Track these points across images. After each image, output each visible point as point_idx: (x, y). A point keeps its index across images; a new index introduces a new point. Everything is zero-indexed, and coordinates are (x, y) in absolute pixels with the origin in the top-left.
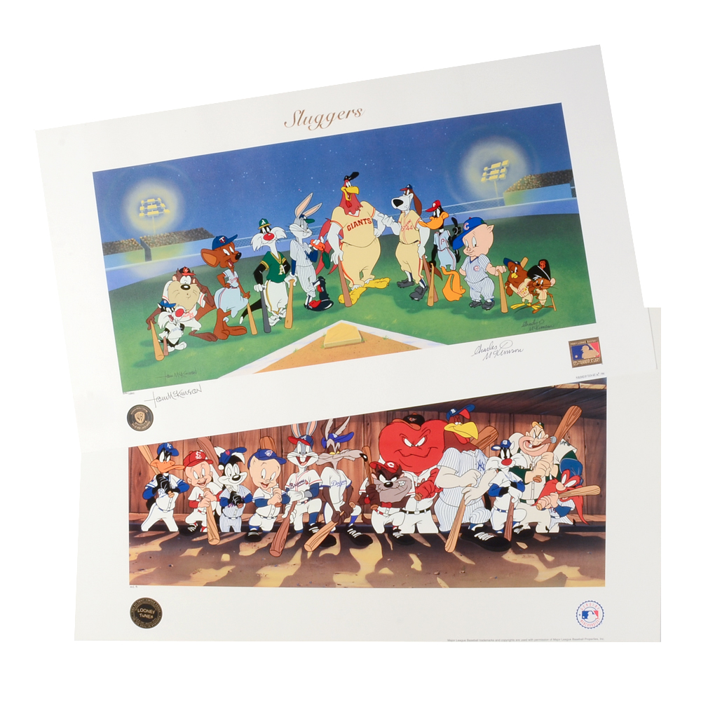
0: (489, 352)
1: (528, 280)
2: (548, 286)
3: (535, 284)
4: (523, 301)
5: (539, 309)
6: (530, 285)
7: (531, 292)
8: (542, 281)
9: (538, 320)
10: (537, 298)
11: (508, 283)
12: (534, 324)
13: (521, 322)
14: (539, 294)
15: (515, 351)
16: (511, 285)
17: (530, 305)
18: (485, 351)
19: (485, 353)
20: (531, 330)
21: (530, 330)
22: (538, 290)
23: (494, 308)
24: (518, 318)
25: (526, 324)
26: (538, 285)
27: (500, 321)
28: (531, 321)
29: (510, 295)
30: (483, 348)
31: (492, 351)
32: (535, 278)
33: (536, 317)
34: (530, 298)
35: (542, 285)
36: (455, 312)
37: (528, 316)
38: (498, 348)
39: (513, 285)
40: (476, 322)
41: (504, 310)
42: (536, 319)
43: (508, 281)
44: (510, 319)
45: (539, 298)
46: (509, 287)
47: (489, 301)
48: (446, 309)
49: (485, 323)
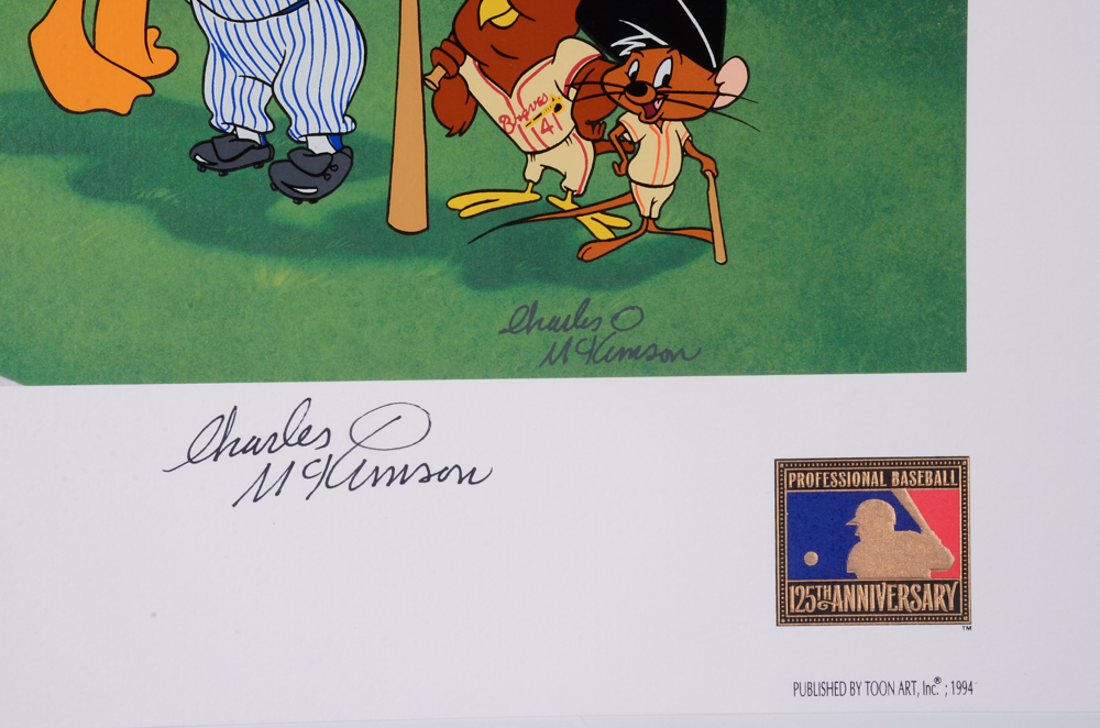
0: (280, 461)
1: (575, 52)
2: (702, 108)
3: (618, 77)
4: (533, 172)
5: (621, 238)
6: (581, 81)
7: (591, 127)
8: (666, 68)
9: (606, 303)
10: (621, 170)
11: (450, 51)
12: (579, 321)
13: (504, 304)
14: (631, 148)
15: (442, 475)
16: (469, 70)
17: (567, 205)
18: (253, 448)
19: (251, 465)
20: (552, 363)
21: (549, 359)
22: (630, 120)
23: (348, 195)
24: (478, 278)
25: (527, 320)
26: (637, 87)
27: (372, 277)
28: (560, 301)
29: (457, 130)
30: (243, 431)
31: (302, 455)
32: (629, 43)
33: (595, 284)
34: (574, 161)
35: (663, 93)
36: (90, 185)
37: (546, 273)
38: (340, 444)
39: (482, 68)
40: (217, 264)
41: (408, 214)
42: (597, 297)
43: (453, 38)
44: (433, 277)
45: (639, 168)
46: (453, 76)
47: (320, 146)
48: (38, 160)
49: (276, 276)
